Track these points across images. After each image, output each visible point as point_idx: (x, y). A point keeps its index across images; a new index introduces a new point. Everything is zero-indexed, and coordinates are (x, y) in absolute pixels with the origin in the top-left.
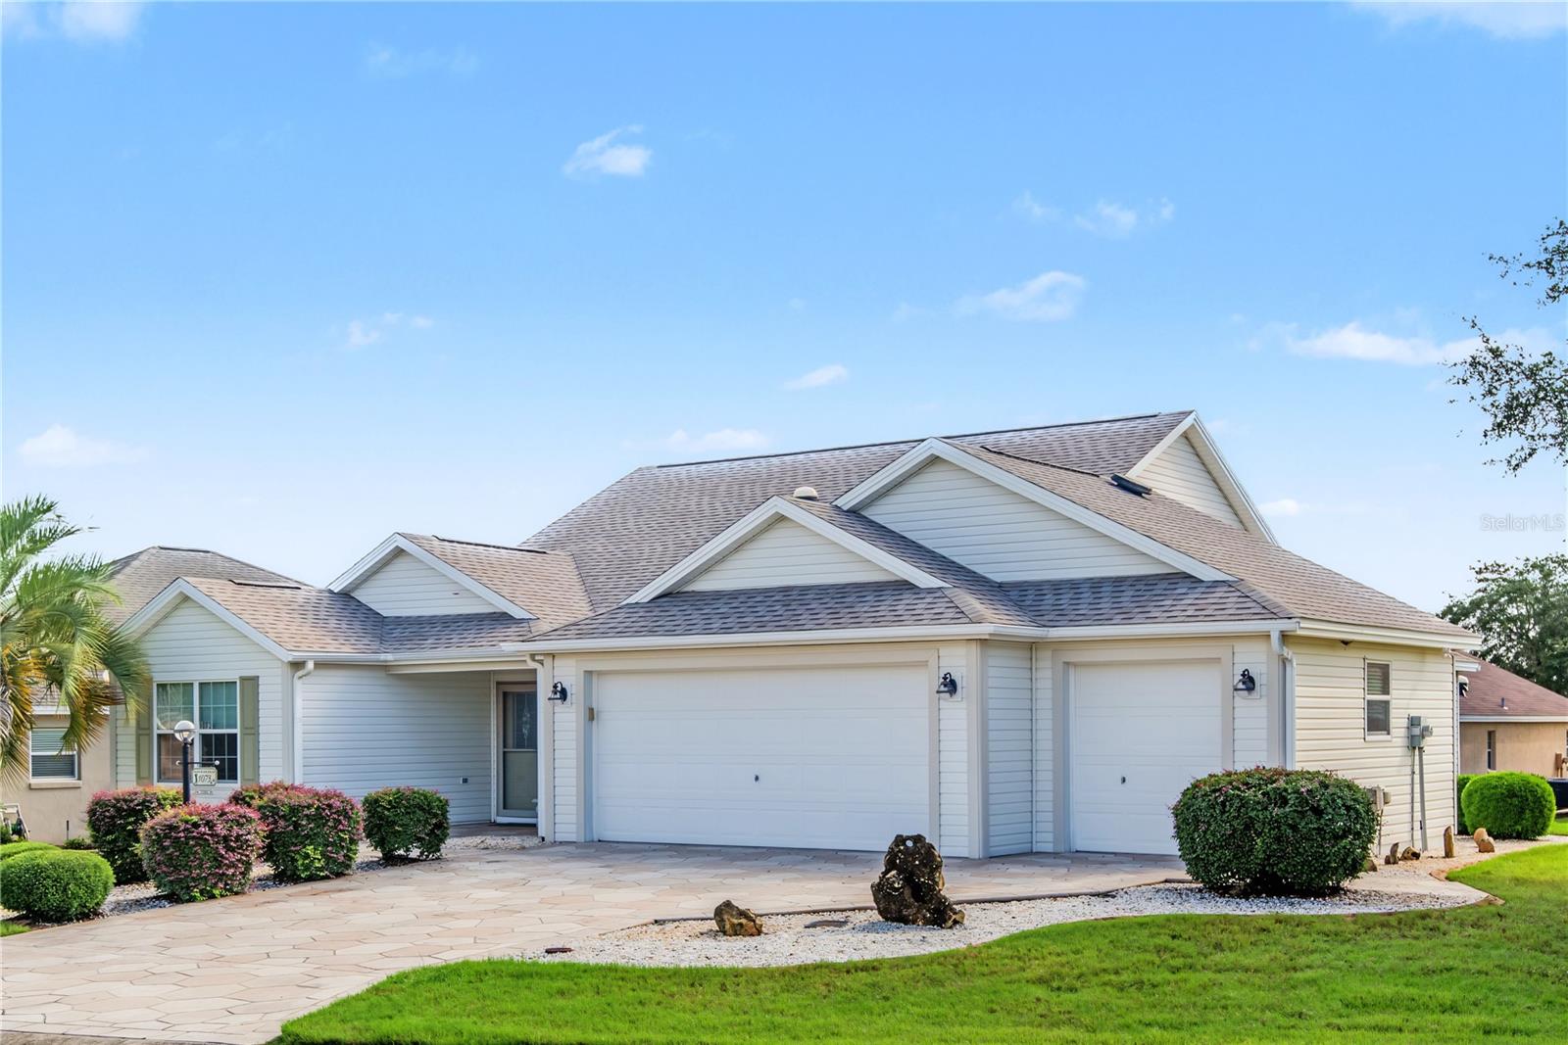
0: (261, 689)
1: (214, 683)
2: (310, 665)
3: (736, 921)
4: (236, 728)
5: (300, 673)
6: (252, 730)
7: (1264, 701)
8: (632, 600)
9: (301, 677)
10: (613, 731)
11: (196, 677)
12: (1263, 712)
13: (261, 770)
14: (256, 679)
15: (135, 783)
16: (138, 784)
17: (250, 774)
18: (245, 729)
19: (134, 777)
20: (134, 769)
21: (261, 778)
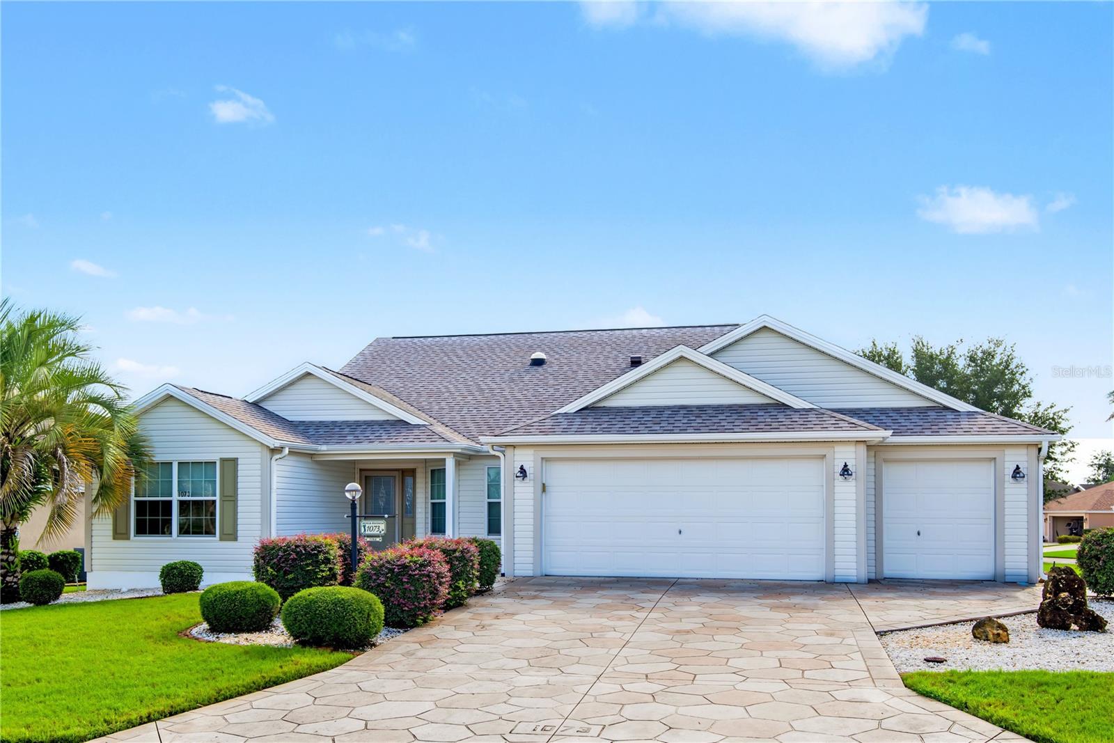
0: (240, 467)
1: (192, 463)
4: (215, 496)
5: (278, 456)
6: (231, 498)
9: (276, 460)
11: (175, 458)
13: (239, 527)
14: (235, 460)
15: (111, 538)
16: (114, 539)
17: (228, 530)
18: (224, 496)
19: (111, 533)
20: (111, 527)
21: (239, 533)
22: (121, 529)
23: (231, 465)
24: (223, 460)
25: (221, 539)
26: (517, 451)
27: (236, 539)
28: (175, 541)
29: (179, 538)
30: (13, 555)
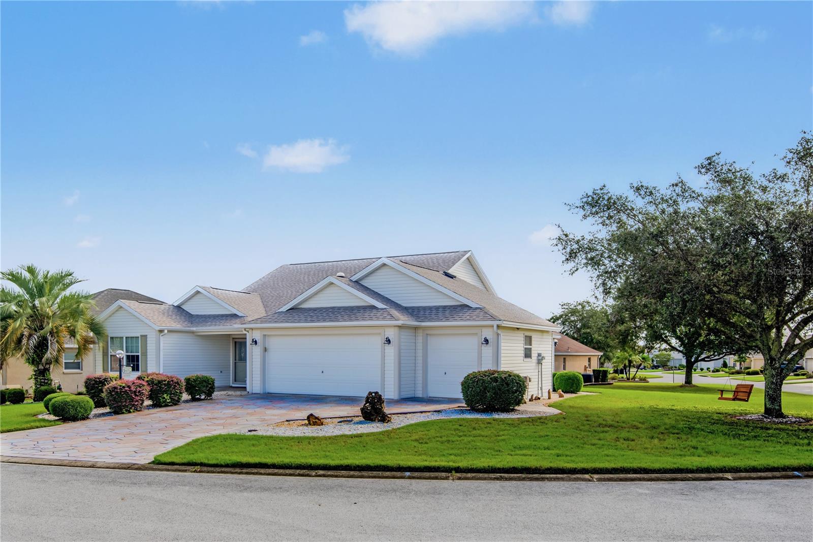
0: (148, 339)
1: (131, 337)
2: (166, 331)
3: (314, 421)
4: (139, 353)
5: (162, 334)
6: (145, 354)
7: (491, 348)
8: (280, 310)
9: (162, 336)
10: (272, 356)
11: (124, 335)
12: (491, 351)
13: (148, 368)
14: (146, 336)
17: (144, 369)
18: (142, 353)
19: (102, 370)
20: (102, 367)
21: (148, 371)
22: (105, 369)
23: (144, 337)
24: (141, 336)
30: (48, 379)
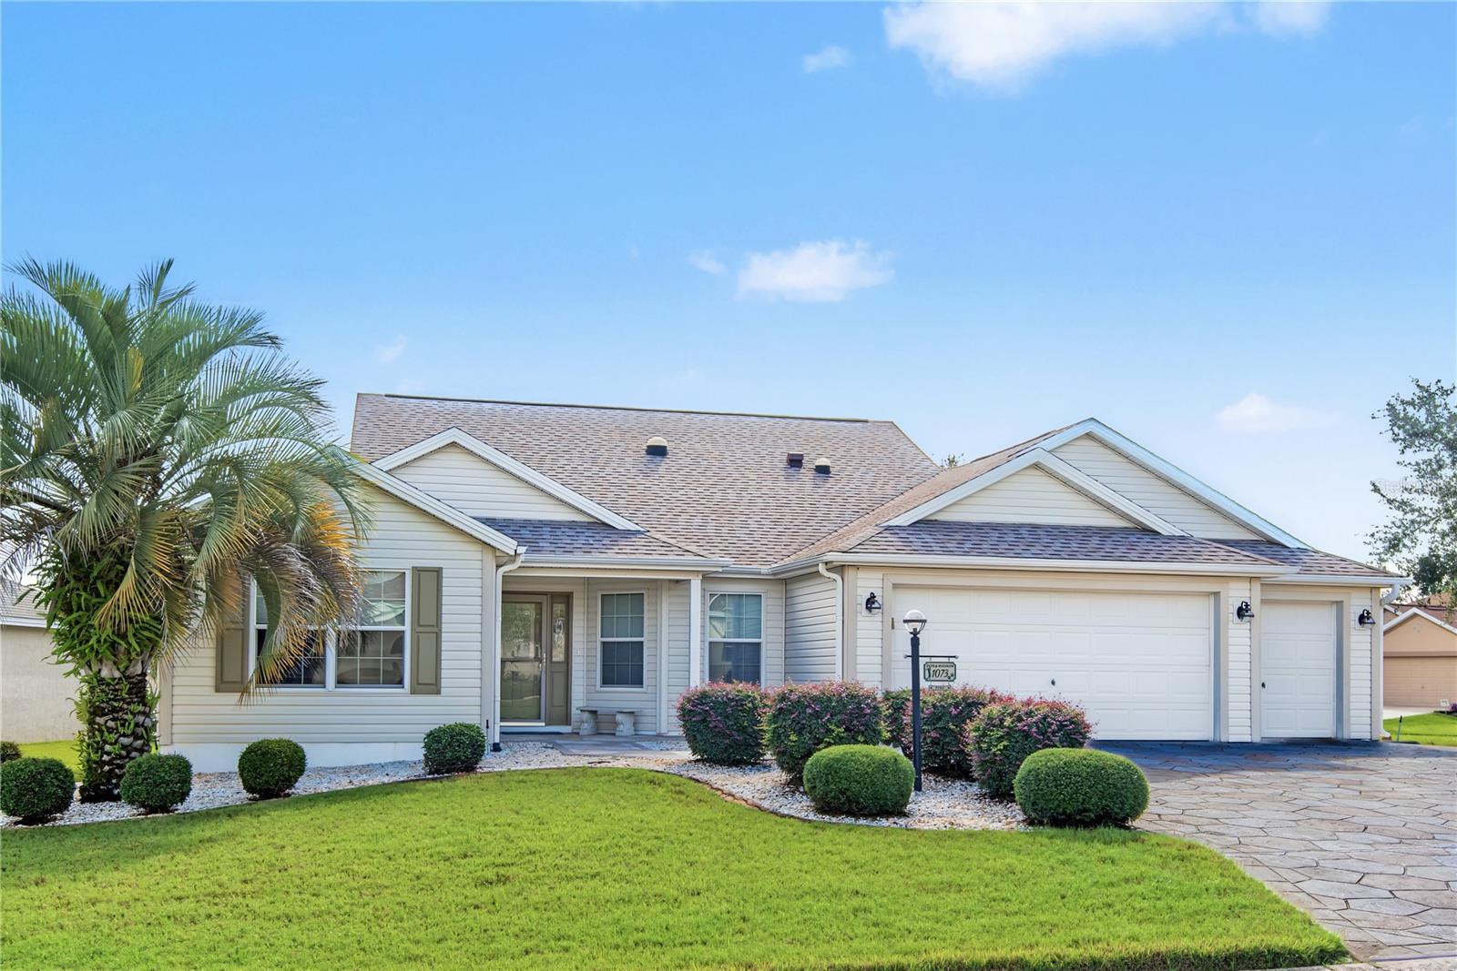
0: (445, 582)
7: (1369, 632)
9: (503, 573)
13: (444, 673)
14: (438, 572)
15: (213, 689)
16: (218, 690)
17: (426, 677)
18: (419, 625)
19: (211, 682)
21: (444, 682)
22: (231, 675)
23: (429, 580)
24: (418, 571)
25: (413, 692)
26: (861, 574)
27: (438, 692)
28: (330, 694)
29: (338, 690)
